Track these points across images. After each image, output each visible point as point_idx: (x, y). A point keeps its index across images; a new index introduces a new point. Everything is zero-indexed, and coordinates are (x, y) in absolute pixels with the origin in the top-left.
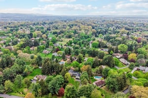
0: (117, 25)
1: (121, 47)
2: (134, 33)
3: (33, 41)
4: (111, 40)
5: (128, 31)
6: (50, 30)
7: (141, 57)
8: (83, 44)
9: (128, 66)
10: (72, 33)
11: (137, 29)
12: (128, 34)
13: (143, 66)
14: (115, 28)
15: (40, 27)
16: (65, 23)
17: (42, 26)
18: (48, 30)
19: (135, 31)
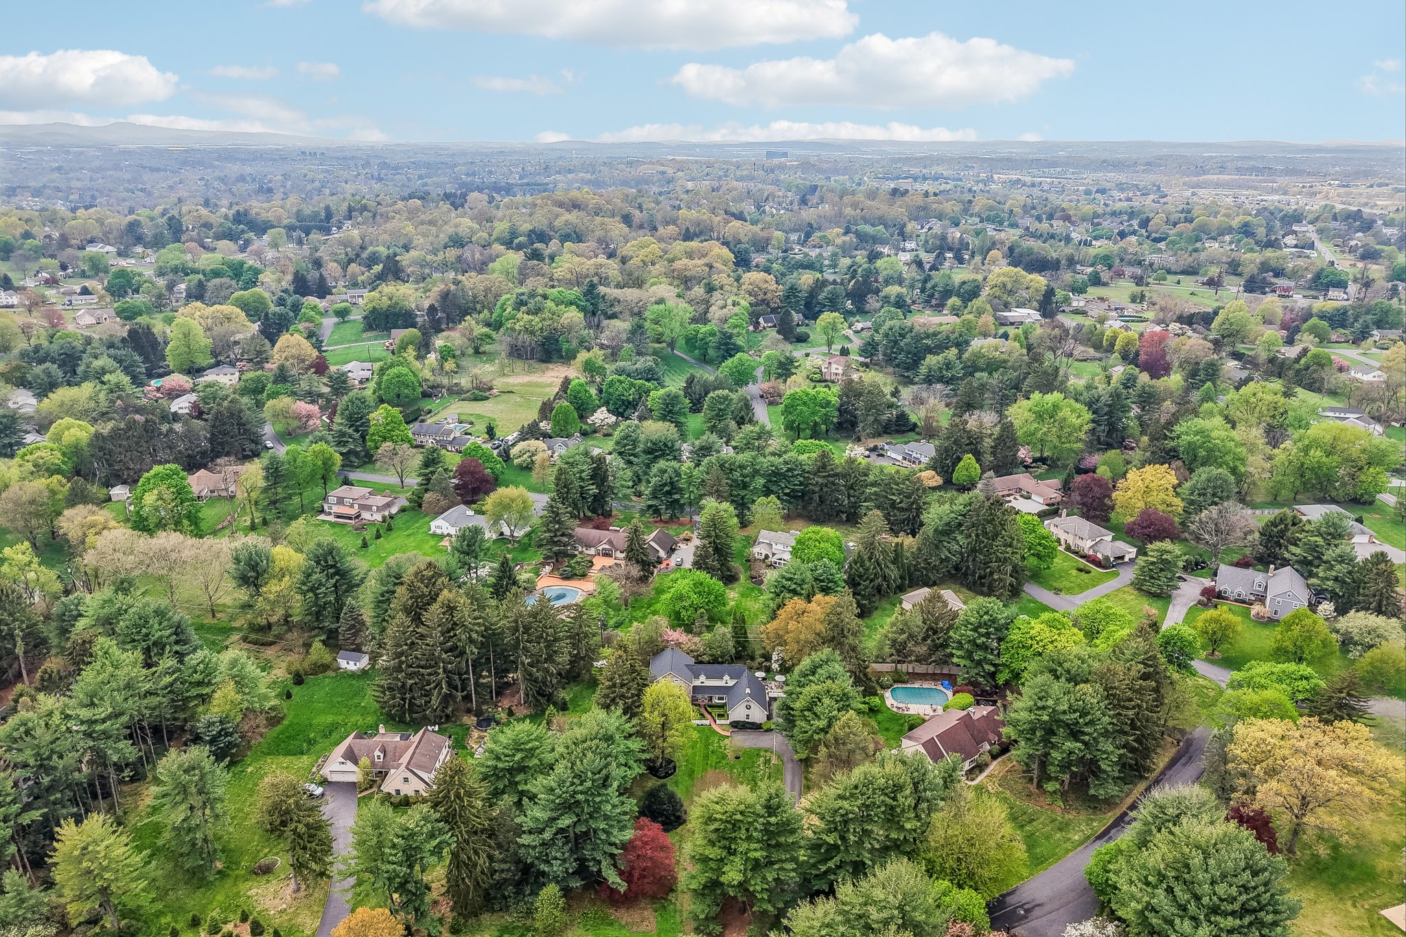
0: (937, 227)
1: (1040, 416)
2: (1093, 292)
3: (181, 406)
4: (931, 360)
5: (1039, 281)
6: (323, 291)
7: (1215, 494)
8: (696, 408)
9: (1128, 575)
10: (573, 316)
11: (1107, 260)
12: (1047, 305)
13: (1243, 564)
14: (927, 258)
15: (207, 260)
16: (464, 224)
17: (226, 251)
18: (302, 286)
19: (1096, 281)
